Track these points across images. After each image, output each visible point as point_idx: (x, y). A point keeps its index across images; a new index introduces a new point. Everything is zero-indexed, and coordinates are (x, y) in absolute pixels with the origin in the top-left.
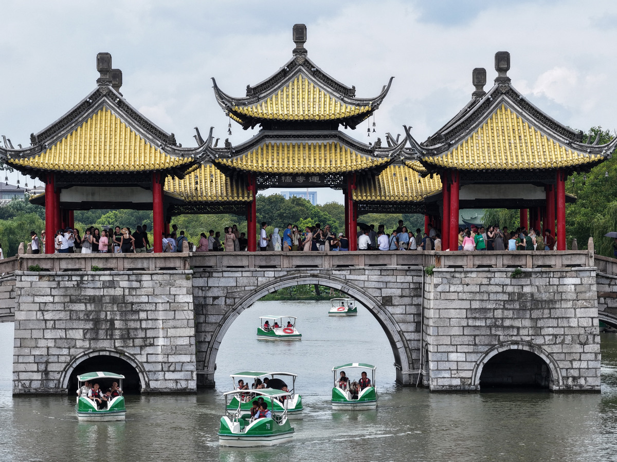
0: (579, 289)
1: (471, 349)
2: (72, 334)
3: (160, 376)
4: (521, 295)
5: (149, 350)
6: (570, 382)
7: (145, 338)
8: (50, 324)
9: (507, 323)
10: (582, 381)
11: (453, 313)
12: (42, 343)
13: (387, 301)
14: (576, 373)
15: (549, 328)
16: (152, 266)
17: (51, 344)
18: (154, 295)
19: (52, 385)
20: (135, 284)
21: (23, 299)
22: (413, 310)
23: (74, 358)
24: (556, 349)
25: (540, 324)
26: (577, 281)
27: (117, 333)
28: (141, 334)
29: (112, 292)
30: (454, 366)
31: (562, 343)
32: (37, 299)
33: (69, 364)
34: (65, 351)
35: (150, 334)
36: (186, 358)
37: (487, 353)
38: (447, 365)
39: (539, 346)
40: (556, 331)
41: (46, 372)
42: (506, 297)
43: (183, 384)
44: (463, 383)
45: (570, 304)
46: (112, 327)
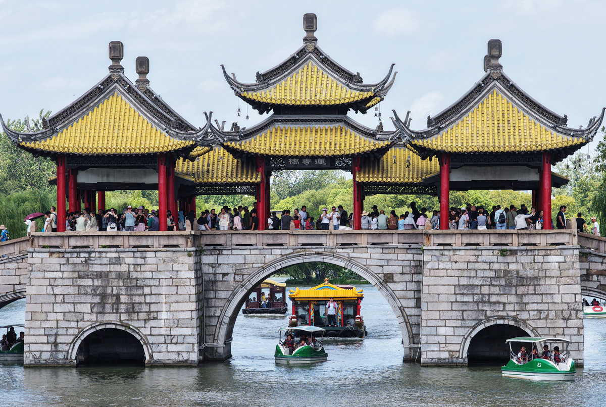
0: (563, 266)
1: (459, 323)
2: (79, 308)
3: (163, 348)
4: (507, 272)
5: (152, 323)
7: (149, 312)
8: (59, 299)
9: (494, 299)
11: (442, 290)
12: (52, 316)
13: (389, 278)
15: (534, 303)
16: (156, 244)
17: (60, 317)
18: (158, 271)
19: (61, 356)
20: (140, 261)
21: (33, 275)
22: (413, 286)
23: (82, 331)
24: (541, 323)
25: (525, 299)
26: (561, 259)
27: (123, 308)
28: (145, 308)
29: (117, 268)
30: (442, 340)
31: (547, 318)
32: (48, 275)
33: (77, 337)
34: (74, 324)
35: (154, 308)
36: (188, 331)
37: (474, 328)
38: (435, 339)
39: (524, 321)
40: (540, 307)
41: (56, 344)
42: (492, 274)
43: (185, 356)
44: (452, 357)
45: (553, 281)
46: (118, 301)
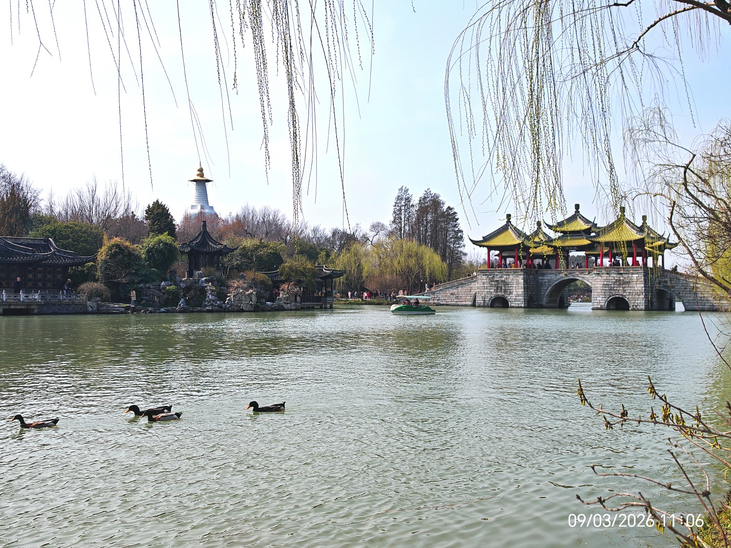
1: (604, 296)
2: (491, 290)
3: (514, 302)
4: (619, 280)
5: (511, 295)
6: (634, 307)
7: (510, 292)
8: (486, 288)
9: (615, 289)
10: (638, 307)
11: (598, 286)
14: (636, 304)
15: (628, 290)
17: (486, 293)
18: (513, 280)
19: (486, 304)
20: (508, 277)
21: (479, 281)
24: (630, 297)
25: (625, 289)
26: (637, 275)
27: (503, 290)
28: (509, 291)
29: (502, 279)
30: (598, 302)
31: (632, 295)
32: (483, 281)
33: (490, 299)
34: (489, 295)
35: (511, 291)
36: (521, 298)
37: (609, 298)
38: (596, 301)
39: (625, 296)
40: (630, 291)
41: (484, 301)
42: (615, 281)
43: (520, 305)
44: (601, 307)
45: (635, 283)
46: (501, 289)
